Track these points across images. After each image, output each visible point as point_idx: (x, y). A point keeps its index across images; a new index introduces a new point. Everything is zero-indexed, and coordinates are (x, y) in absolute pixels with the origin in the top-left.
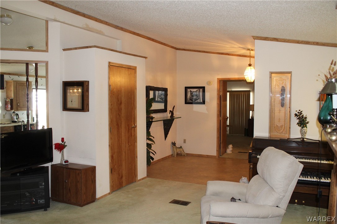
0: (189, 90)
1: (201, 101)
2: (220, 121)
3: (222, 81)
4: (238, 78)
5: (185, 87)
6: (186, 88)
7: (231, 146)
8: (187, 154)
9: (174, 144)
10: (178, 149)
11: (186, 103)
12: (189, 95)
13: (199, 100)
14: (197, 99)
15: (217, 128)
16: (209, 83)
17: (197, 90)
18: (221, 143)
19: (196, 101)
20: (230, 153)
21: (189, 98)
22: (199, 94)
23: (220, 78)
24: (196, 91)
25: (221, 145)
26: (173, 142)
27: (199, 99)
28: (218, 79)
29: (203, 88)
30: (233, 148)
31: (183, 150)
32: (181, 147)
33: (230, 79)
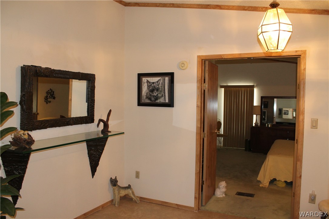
0: (144, 80)
1: (167, 101)
2: (203, 139)
3: (207, 63)
4: (240, 54)
5: (138, 74)
6: (140, 76)
7: (223, 184)
8: (141, 198)
9: (114, 182)
10: (122, 190)
11: (140, 104)
12: (145, 89)
13: (163, 98)
14: (160, 98)
15: (197, 155)
16: (182, 66)
17: (160, 80)
18: (205, 183)
19: (157, 101)
20: (221, 196)
21: (145, 94)
22: (163, 88)
23: (202, 56)
24: (157, 82)
25: (204, 186)
26: (114, 178)
27: (162, 96)
28: (198, 57)
29: (171, 75)
30: (226, 187)
31: (133, 193)
32: (129, 187)
33: (223, 57)
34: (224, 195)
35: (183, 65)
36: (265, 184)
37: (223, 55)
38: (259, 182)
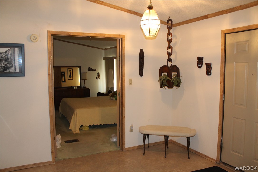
1: (18, 71)
3: (52, 37)
4: (83, 33)
14: (9, 68)
16: (32, 38)
17: (9, 51)
19: (6, 72)
20: (59, 147)
23: (52, 31)
24: (6, 52)
27: (12, 66)
28: (48, 32)
33: (70, 34)
34: (60, 146)
35: (34, 38)
36: (77, 131)
37: (70, 32)
38: (71, 130)
